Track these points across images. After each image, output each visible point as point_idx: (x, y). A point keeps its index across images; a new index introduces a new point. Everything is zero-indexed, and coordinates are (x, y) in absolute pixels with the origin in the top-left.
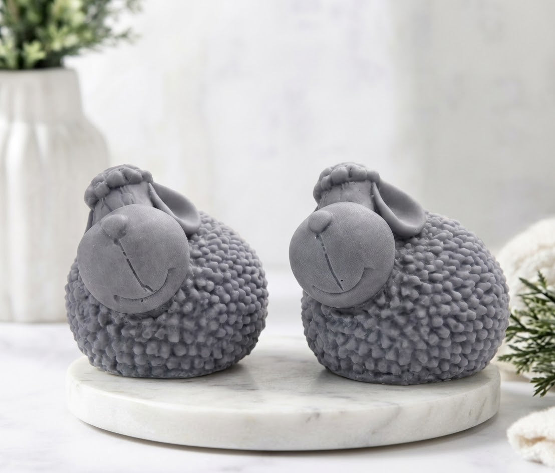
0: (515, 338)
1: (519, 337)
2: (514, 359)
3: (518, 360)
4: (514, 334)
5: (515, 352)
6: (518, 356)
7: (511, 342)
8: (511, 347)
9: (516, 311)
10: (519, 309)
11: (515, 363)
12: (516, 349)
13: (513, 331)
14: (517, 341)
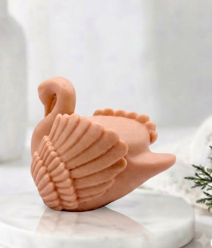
0: (207, 187)
1: (209, 186)
2: (207, 201)
3: (209, 202)
4: (207, 184)
5: (207, 197)
6: (209, 199)
7: (205, 190)
8: (205, 193)
9: (208, 169)
10: (210, 168)
11: (208, 204)
12: (208, 194)
13: (206, 182)
14: (208, 190)
